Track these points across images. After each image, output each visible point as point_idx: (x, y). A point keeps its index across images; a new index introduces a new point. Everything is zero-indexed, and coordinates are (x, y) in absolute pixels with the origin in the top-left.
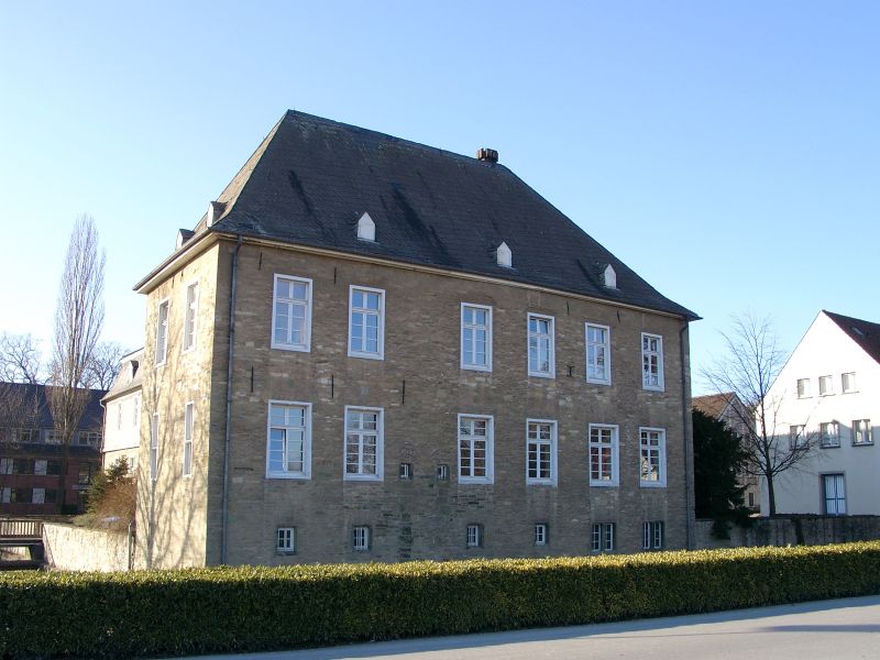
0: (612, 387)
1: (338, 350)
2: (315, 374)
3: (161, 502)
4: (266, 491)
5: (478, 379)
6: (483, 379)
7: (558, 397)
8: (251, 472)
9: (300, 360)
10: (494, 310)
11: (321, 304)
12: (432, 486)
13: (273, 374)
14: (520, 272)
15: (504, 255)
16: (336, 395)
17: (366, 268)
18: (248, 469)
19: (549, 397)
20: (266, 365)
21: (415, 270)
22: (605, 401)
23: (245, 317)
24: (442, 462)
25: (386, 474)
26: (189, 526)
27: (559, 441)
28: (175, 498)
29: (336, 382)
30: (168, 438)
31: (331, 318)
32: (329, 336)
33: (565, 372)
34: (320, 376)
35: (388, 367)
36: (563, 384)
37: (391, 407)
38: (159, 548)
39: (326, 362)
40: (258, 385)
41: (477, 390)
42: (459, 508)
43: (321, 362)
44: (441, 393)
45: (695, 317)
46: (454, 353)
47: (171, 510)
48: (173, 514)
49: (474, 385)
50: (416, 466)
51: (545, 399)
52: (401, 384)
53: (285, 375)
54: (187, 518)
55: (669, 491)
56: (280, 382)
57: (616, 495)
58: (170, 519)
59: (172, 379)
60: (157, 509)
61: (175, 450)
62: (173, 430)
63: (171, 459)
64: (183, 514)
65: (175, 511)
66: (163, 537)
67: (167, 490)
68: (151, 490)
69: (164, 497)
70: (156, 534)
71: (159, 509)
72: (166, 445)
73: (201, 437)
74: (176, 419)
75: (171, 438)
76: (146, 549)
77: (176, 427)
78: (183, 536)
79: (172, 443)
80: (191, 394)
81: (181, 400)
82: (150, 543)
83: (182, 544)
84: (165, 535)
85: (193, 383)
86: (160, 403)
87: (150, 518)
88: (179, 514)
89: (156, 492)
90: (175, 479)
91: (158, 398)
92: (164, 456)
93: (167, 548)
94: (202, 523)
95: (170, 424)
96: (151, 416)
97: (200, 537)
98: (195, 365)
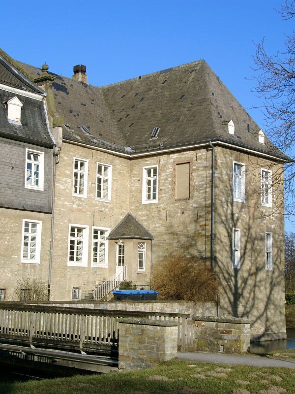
3: (245, 281)
26: (271, 293)
28: (258, 279)
30: (249, 246)
38: (245, 307)
47: (255, 286)
48: (257, 289)
54: (268, 290)
58: (254, 291)
59: (251, 214)
60: (241, 285)
61: (256, 255)
62: (254, 244)
63: (254, 258)
64: (266, 288)
65: (259, 286)
66: (248, 300)
67: (250, 275)
68: (233, 274)
69: (247, 279)
70: (241, 300)
71: (243, 285)
72: (247, 251)
73: (278, 253)
74: (255, 239)
75: (252, 247)
76: (230, 309)
77: (256, 242)
78: (266, 299)
79: (253, 249)
80: (269, 229)
81: (260, 229)
82: (235, 306)
83: (265, 303)
84: (250, 300)
85: (271, 224)
86: (239, 224)
87: (233, 291)
88: (262, 288)
89: (239, 276)
90: (258, 270)
91: (238, 220)
92: (246, 256)
93: (253, 306)
94: (281, 292)
95: (251, 239)
96: (229, 230)
97: (279, 298)
98: (271, 215)
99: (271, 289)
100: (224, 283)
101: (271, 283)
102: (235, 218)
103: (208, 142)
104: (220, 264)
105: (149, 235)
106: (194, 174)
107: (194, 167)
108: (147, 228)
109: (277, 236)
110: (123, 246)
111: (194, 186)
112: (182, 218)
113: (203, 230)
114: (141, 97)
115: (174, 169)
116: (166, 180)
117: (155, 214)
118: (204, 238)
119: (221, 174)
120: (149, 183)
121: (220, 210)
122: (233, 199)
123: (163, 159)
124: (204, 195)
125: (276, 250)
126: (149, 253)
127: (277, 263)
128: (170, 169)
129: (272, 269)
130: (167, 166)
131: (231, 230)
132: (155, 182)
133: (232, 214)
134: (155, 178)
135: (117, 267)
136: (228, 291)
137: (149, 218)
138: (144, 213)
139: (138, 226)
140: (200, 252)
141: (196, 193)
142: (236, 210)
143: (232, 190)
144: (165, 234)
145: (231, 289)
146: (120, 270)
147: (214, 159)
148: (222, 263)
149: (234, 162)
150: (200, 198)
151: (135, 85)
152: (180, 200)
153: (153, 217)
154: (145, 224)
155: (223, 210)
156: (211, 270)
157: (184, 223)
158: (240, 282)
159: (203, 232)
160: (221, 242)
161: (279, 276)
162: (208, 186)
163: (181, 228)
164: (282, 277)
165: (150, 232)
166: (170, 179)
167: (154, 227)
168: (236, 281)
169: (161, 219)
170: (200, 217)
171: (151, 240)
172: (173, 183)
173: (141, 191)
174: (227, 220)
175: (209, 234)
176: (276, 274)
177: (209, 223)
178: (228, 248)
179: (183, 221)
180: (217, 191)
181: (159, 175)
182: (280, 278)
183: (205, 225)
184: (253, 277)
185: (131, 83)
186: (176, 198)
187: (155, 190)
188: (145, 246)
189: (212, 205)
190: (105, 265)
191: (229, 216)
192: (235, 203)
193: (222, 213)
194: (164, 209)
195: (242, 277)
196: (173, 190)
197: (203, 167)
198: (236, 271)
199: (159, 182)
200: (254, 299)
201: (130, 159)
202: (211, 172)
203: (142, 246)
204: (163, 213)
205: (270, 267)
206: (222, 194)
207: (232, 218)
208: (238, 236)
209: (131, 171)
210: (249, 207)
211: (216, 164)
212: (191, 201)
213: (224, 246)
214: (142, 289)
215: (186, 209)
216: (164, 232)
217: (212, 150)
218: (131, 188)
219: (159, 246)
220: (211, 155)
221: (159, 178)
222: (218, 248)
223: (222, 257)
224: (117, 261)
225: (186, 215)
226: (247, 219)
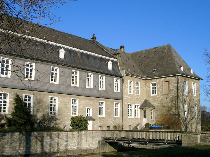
3: (189, 122)
26: (197, 126)
28: (193, 121)
30: (190, 110)
47: (192, 124)
48: (192, 125)
54: (196, 125)
58: (192, 126)
59: (190, 99)
61: (192, 113)
63: (191, 114)
64: (195, 125)
65: (193, 124)
66: (190, 129)
68: (185, 120)
70: (188, 129)
71: (188, 124)
72: (189, 112)
74: (192, 107)
77: (192, 109)
78: (195, 128)
79: (191, 111)
80: (195, 104)
81: (193, 104)
83: (195, 130)
84: (191, 129)
85: (196, 102)
86: (186, 102)
88: (194, 125)
89: (187, 120)
90: (193, 118)
91: (186, 101)
92: (189, 113)
94: (200, 126)
95: (190, 108)
97: (199, 128)
98: (196, 99)
99: (197, 125)
100: (183, 123)
101: (197, 123)
102: (185, 100)
103: (176, 74)
104: (181, 116)
105: (154, 107)
106: (170, 85)
107: (170, 83)
108: (153, 104)
109: (198, 106)
110: (145, 111)
111: (171, 89)
112: (166, 101)
113: (174, 105)
114: (147, 57)
115: (163, 84)
116: (160, 87)
117: (156, 99)
118: (175, 108)
119: (180, 85)
120: (153, 88)
121: (180, 98)
122: (184, 94)
123: (158, 80)
124: (174, 93)
125: (198, 111)
126: (154, 113)
127: (199, 115)
128: (161, 84)
129: (197, 118)
130: (160, 83)
131: (184, 104)
132: (155, 88)
133: (184, 99)
134: (155, 87)
135: (143, 118)
136: (184, 125)
137: (154, 100)
138: (151, 99)
139: (150, 103)
140: (174, 113)
141: (171, 92)
142: (185, 98)
143: (184, 91)
144: (160, 106)
145: (185, 125)
146: (144, 119)
147: (178, 80)
148: (182, 116)
149: (184, 81)
150: (173, 94)
151: (143, 53)
152: (165, 94)
153: (155, 100)
154: (152, 103)
155: (181, 98)
156: (178, 119)
157: (167, 103)
158: (187, 122)
159: (175, 106)
160: (181, 109)
161: (199, 120)
162: (176, 89)
163: (166, 104)
164: (200, 120)
165: (154, 105)
166: (161, 87)
167: (156, 104)
168: (186, 122)
169: (158, 101)
170: (174, 100)
171: (155, 108)
172: (162, 88)
173: (150, 91)
174: (182, 101)
175: (177, 106)
176: (198, 119)
177: (177, 102)
178: (183, 111)
179: (167, 102)
180: (179, 91)
181: (157, 86)
182: (199, 121)
183: (175, 103)
184: (191, 121)
185: (142, 52)
186: (164, 94)
187: (155, 91)
188: (153, 110)
189: (178, 96)
190: (139, 117)
191: (183, 100)
192: (185, 95)
193: (181, 99)
194: (159, 97)
195: (188, 121)
196: (163, 91)
197: (174, 83)
198: (186, 119)
199: (157, 88)
200: (192, 128)
201: (145, 80)
202: (177, 85)
203: (152, 111)
204: (159, 99)
205: (196, 117)
206: (181, 92)
207: (184, 100)
208: (186, 106)
209: (146, 84)
210: (189, 96)
211: (179, 82)
212: (169, 95)
213: (182, 110)
214: (153, 126)
215: (168, 98)
216: (160, 105)
217: (177, 77)
218: (146, 90)
219: (158, 110)
220: (176, 79)
221: (157, 87)
222: (180, 111)
223: (181, 114)
224: (143, 116)
225: (168, 99)
226: (189, 101)
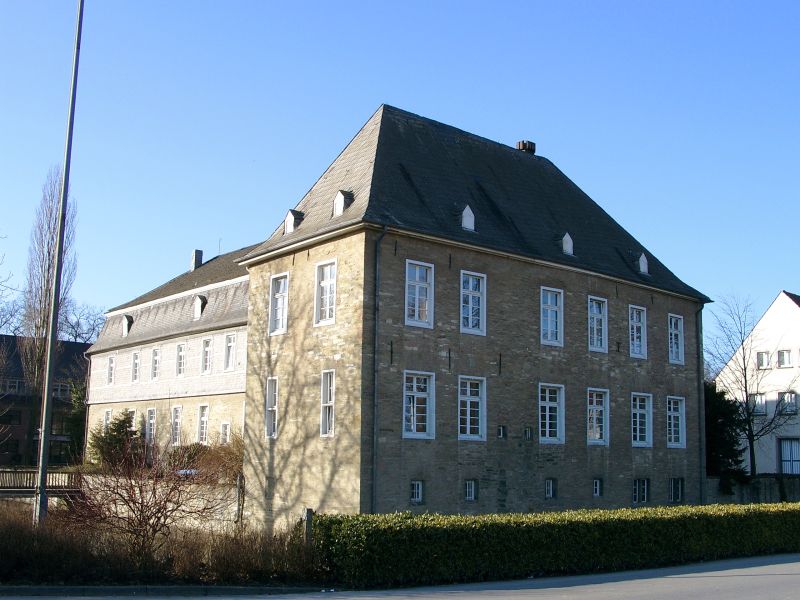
0: (648, 361)
1: (453, 327)
2: (437, 349)
3: (286, 457)
4: (403, 450)
5: (553, 353)
6: (557, 353)
7: (610, 369)
8: (391, 433)
9: (426, 336)
10: (565, 293)
11: (440, 286)
12: (520, 445)
13: (407, 348)
14: (580, 259)
15: (568, 245)
16: (453, 365)
17: (472, 255)
18: (390, 430)
19: (603, 369)
20: (401, 340)
21: (508, 258)
22: (642, 373)
23: (386, 297)
24: (528, 425)
25: (488, 435)
27: (611, 407)
28: (308, 452)
29: (452, 355)
30: (293, 400)
31: (447, 300)
32: (446, 314)
33: (614, 348)
34: (441, 349)
35: (488, 341)
36: (613, 358)
37: (492, 377)
38: (284, 499)
39: (444, 337)
40: (396, 357)
41: (553, 362)
42: (540, 465)
43: (441, 337)
44: (527, 365)
45: (708, 301)
46: (536, 330)
47: (301, 466)
48: (305, 470)
49: (550, 358)
50: (509, 428)
51: (600, 371)
52: (498, 357)
53: (415, 349)
54: (327, 473)
55: (688, 451)
56: (412, 353)
57: (650, 454)
58: (301, 474)
59: (298, 348)
60: (278, 464)
62: (301, 394)
63: (300, 420)
64: (323, 469)
66: (290, 490)
67: (295, 447)
68: (268, 446)
69: (289, 454)
70: (278, 486)
71: (281, 465)
72: (290, 407)
73: (348, 402)
74: (306, 384)
75: (299, 401)
76: (262, 500)
77: (306, 391)
78: (321, 488)
79: (299, 405)
82: (269, 495)
83: (320, 496)
84: (294, 488)
85: (334, 353)
86: (278, 368)
87: (267, 472)
88: (314, 469)
89: (276, 449)
90: (308, 438)
92: (289, 417)
93: (297, 499)
94: (353, 477)
95: (297, 388)
96: (264, 380)
97: (350, 489)
98: (334, 337)
99: (334, 473)
100: (255, 461)
104: (250, 432)
121: (253, 356)
131: (266, 379)
142: (273, 349)
143: (268, 321)
149: (272, 278)
155: (256, 354)
160: (253, 400)
174: (260, 368)
176: (345, 442)
182: (352, 452)
191: (264, 361)
192: (273, 339)
193: (255, 360)
195: (281, 451)
200: (300, 486)
210: (294, 336)
213: (256, 407)
222: (248, 410)
223: (254, 421)
226: (292, 357)
